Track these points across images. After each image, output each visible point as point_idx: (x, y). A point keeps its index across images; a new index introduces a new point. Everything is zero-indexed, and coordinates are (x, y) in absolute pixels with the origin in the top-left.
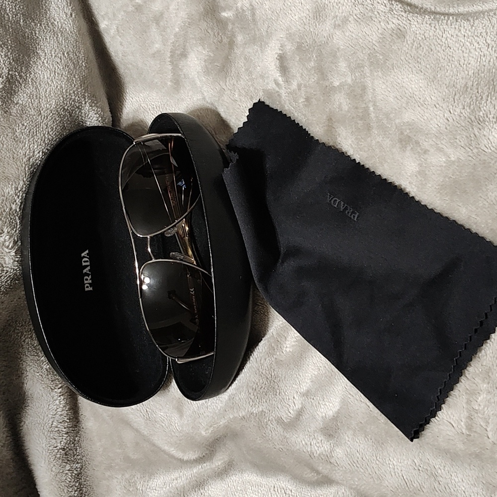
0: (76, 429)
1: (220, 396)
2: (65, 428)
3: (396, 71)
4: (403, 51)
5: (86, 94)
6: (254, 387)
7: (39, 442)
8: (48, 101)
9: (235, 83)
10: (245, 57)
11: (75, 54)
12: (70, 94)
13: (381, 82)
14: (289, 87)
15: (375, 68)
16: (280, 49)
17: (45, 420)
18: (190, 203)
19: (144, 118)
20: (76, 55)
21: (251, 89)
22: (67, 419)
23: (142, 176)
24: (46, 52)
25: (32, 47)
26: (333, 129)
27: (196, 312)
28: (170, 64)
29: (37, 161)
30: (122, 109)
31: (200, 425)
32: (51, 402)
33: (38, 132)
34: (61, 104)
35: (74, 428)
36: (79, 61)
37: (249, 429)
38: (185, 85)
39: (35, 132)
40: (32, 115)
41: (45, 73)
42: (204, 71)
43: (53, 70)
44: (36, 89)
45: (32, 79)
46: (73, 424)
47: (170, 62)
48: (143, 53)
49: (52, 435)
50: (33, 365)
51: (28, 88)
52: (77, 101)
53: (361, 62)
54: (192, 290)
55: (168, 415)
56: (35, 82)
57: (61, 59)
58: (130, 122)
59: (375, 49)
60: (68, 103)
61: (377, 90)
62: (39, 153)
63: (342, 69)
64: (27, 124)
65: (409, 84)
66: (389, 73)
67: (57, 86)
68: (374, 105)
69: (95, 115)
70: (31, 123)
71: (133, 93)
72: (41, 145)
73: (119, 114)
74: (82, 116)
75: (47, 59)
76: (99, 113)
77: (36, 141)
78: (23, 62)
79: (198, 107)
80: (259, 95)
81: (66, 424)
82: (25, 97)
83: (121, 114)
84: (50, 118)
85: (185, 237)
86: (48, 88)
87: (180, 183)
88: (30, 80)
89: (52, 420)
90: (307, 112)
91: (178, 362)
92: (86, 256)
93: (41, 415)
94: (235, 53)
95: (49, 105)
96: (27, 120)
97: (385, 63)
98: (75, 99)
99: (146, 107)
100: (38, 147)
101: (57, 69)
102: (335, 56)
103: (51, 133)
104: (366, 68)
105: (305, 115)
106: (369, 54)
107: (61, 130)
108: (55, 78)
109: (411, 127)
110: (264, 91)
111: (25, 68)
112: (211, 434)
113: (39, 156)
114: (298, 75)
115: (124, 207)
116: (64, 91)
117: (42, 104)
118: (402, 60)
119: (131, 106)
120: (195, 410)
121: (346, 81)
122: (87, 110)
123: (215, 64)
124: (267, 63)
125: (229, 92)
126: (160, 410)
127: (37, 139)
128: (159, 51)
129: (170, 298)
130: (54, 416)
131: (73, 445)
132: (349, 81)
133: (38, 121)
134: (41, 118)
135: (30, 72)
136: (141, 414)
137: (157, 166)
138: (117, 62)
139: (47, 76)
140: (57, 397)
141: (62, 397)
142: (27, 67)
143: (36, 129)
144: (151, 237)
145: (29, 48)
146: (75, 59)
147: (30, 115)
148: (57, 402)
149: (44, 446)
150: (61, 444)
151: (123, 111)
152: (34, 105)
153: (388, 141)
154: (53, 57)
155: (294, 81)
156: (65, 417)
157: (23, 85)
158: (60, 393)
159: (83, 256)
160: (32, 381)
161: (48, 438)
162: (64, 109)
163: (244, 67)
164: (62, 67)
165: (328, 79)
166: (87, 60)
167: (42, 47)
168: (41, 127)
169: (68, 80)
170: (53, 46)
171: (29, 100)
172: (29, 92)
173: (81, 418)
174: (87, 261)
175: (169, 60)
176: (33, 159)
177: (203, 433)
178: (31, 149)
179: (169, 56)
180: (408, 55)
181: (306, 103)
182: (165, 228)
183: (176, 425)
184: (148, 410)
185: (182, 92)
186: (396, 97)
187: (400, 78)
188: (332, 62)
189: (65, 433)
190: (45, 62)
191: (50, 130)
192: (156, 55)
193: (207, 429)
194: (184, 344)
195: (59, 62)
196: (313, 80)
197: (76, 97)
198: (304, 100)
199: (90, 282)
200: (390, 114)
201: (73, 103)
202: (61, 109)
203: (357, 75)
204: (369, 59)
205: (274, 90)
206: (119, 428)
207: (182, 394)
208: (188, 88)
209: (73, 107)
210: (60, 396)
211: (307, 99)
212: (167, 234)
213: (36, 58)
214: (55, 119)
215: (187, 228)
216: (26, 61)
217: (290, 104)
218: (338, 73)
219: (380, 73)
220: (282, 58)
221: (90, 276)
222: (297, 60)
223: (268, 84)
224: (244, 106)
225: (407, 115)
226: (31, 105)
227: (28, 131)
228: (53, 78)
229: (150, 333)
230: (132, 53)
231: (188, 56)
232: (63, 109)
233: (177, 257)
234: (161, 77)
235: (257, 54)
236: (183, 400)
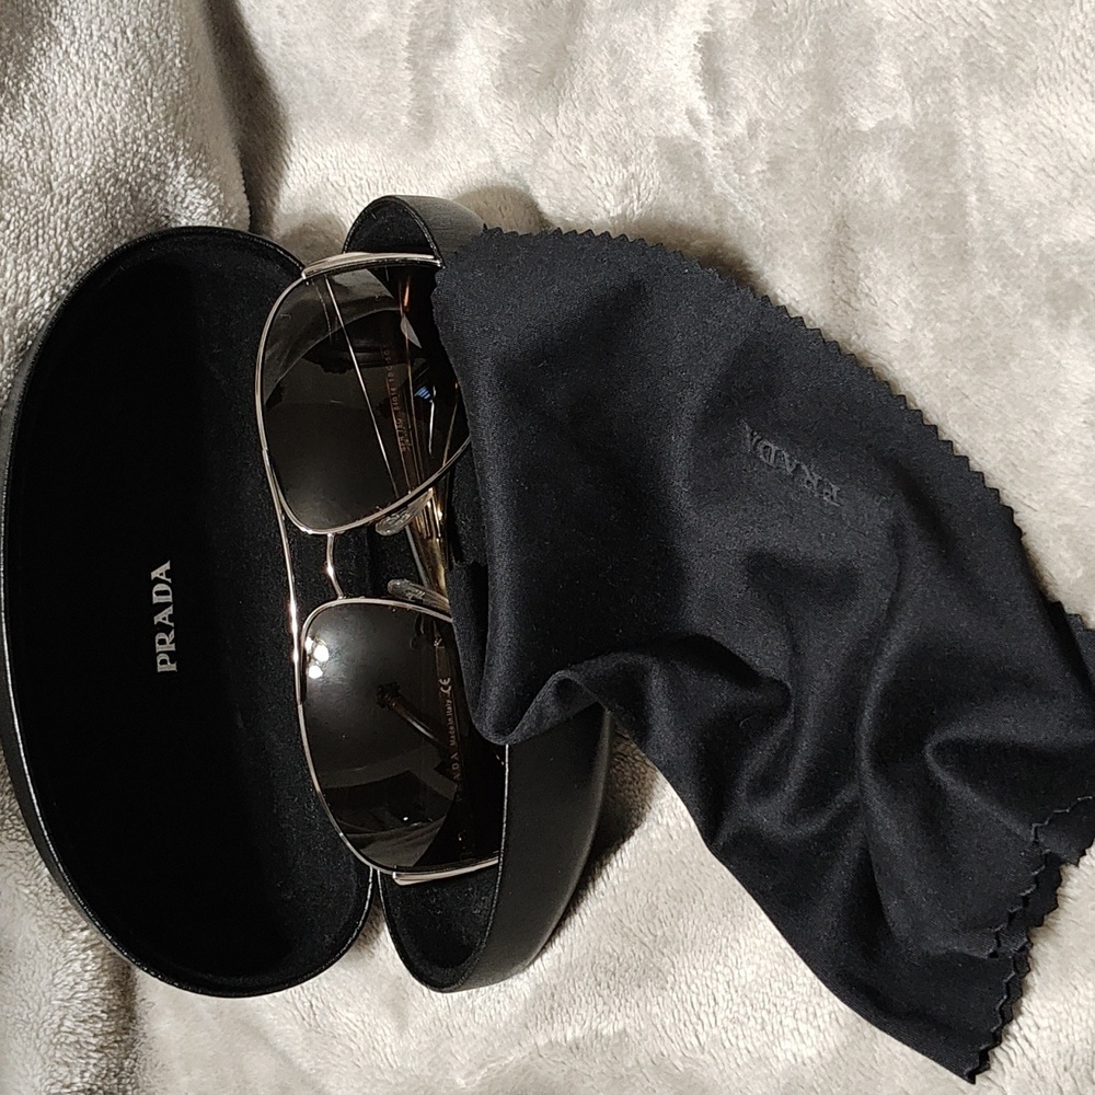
0: (125, 1037)
1: (509, 981)
2: (95, 1036)
3: (1043, 90)
4: (1067, 33)
5: (181, 143)
6: (610, 966)
7: (24, 1073)
8: (74, 155)
9: (582, 118)
10: (612, 47)
11: (154, 34)
12: (134, 142)
13: (998, 125)
14: (725, 129)
15: (981, 83)
16: (706, 21)
17: (41, 1013)
18: (450, 446)
19: (334, 213)
20: (158, 37)
21: (627, 135)
22: (103, 1012)
23: (322, 370)
24: (77, 24)
25: (39, 10)
26: (849, 252)
27: (453, 743)
28: (406, 68)
29: (36, 318)
30: (277, 189)
31: (451, 1060)
32: (59, 967)
33: (40, 240)
34: (108, 166)
35: (121, 1034)
36: (166, 52)
37: (589, 1083)
38: (448, 125)
39: (32, 238)
40: (26, 191)
41: (69, 82)
42: (497, 83)
43: (92, 74)
44: (42, 122)
45: (33, 96)
46: (117, 1024)
47: (408, 60)
48: (339, 37)
49: (58, 1054)
50: (14, 866)
51: (20, 118)
52: (153, 160)
53: (941, 63)
54: (445, 683)
55: (366, 1019)
56: (42, 104)
57: (116, 46)
58: (296, 223)
59: (984, 26)
60: (129, 163)
61: (987, 146)
62: (42, 295)
63: (886, 83)
64: (13, 215)
65: (1080, 130)
66: (1024, 99)
67: (100, 118)
68: (982, 190)
69: (203, 201)
70: (22, 213)
71: (309, 147)
72: (47, 273)
73: (269, 203)
74: (167, 202)
75: (76, 45)
76: (214, 194)
77: (36, 264)
78: (12, 49)
79: (478, 186)
80: (645, 153)
81: (100, 1025)
82: (10, 143)
83: (276, 201)
84: (77, 203)
85: (431, 537)
86: (76, 120)
87: (423, 392)
88: (26, 98)
89: (61, 1013)
90: (771, 202)
91: (397, 881)
92: (163, 577)
93: (32, 998)
94: (586, 36)
95: (76, 167)
96: (13, 204)
97: (1012, 66)
98: (146, 154)
99: (342, 183)
100: (38, 279)
101: (102, 70)
102: (868, 44)
103: (77, 244)
104: (956, 79)
105: (764, 211)
106: (966, 41)
107: (106, 236)
108: (96, 95)
109: (1083, 259)
110: (660, 141)
111: (14, 65)
112: (479, 1086)
113: (42, 305)
114: (751, 96)
115: (265, 449)
116: (118, 131)
117: (57, 164)
118: (1063, 60)
119: (303, 182)
120: (440, 1014)
121: (895, 118)
122: (180, 186)
123: (530, 65)
124: (670, 64)
125: (563, 143)
126: (348, 1005)
127: (37, 259)
128: (379, 32)
129: (383, 706)
130: (67, 1004)
131: (115, 1081)
132: (906, 116)
133: (41, 208)
134: (52, 201)
135: (29, 75)
136: (296, 1012)
137: (363, 343)
138: (268, 61)
139: (74, 88)
140: (75, 952)
141: (89, 952)
142: (19, 62)
143: (37, 232)
144: (336, 535)
145: (29, 14)
146: (154, 47)
147: (21, 192)
148: (77, 966)
149: (37, 1084)
150: (83, 1077)
151: (281, 193)
152: (34, 166)
153: (1018, 295)
154: (95, 39)
155: (738, 114)
156: (96, 1005)
157: (7, 110)
158: (85, 942)
159: (156, 578)
160: (9, 909)
161: (48, 1062)
162: (117, 180)
163: (608, 76)
164: (117, 67)
165: (843, 110)
166: (187, 52)
167: (65, 10)
168: (52, 225)
169: (131, 102)
170: (97, 8)
171: (22, 152)
172: (22, 131)
173: (139, 1010)
174: (165, 593)
175: (406, 55)
176: (24, 313)
177: (461, 1082)
178: (21, 284)
179: (406, 43)
180: (1081, 45)
181: (768, 175)
182: (378, 511)
183: (388, 1050)
184: (314, 1002)
185: (438, 143)
186: (1044, 170)
187: (1055, 112)
188: (858, 61)
189: (94, 1048)
190: (72, 50)
191: (74, 236)
192: (373, 43)
193: (471, 1073)
194: (421, 831)
195: (109, 53)
196: (798, 111)
197: (151, 148)
198: (765, 168)
199: (173, 648)
200: (1023, 219)
201: (142, 165)
202: (109, 179)
203: (929, 101)
204: (966, 54)
205: (686, 137)
206: (237, 1045)
207: (404, 967)
208: (454, 133)
209: (143, 175)
210: (84, 950)
211: (775, 165)
212: (381, 527)
213: (47, 40)
214: (90, 205)
215: (439, 514)
216: (18, 45)
217: (725, 177)
218: (876, 95)
219: (997, 98)
220: (709, 47)
221: (173, 632)
222: (753, 53)
223: (670, 121)
224: (604, 182)
225: (1073, 225)
226: (26, 164)
227: (13, 236)
228: (92, 94)
229: (323, 799)
230: (309, 37)
231: (457, 44)
232: (112, 180)
233: (406, 594)
234: (382, 103)
235: (644, 38)
236: (409, 984)
